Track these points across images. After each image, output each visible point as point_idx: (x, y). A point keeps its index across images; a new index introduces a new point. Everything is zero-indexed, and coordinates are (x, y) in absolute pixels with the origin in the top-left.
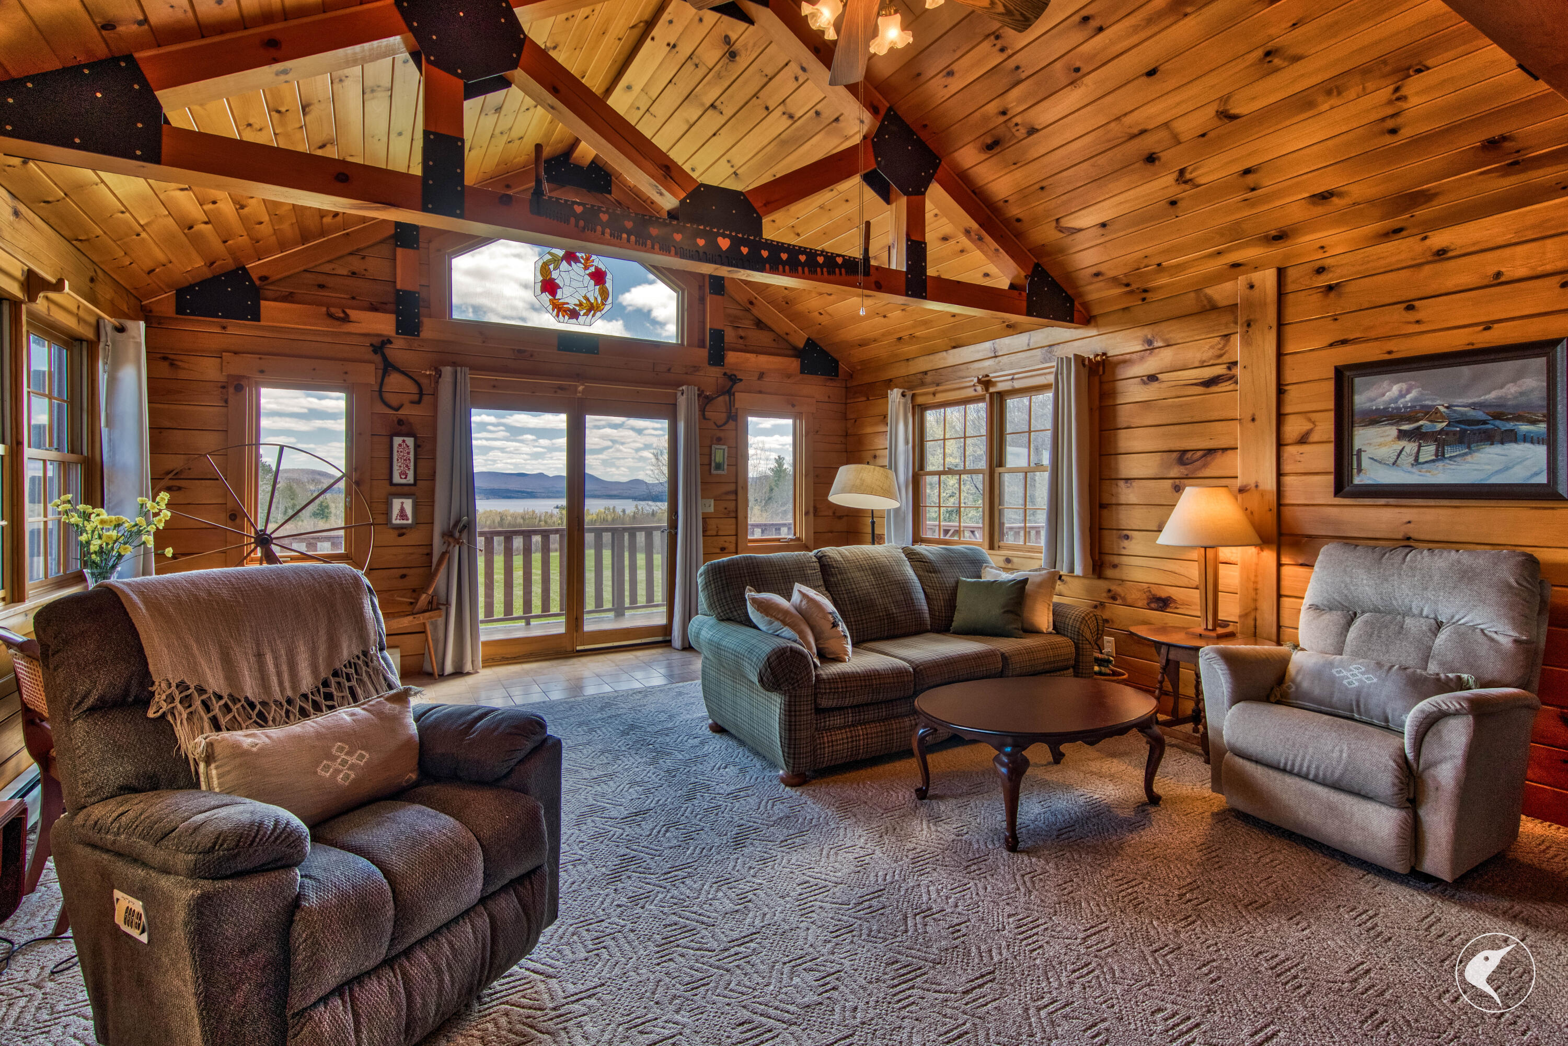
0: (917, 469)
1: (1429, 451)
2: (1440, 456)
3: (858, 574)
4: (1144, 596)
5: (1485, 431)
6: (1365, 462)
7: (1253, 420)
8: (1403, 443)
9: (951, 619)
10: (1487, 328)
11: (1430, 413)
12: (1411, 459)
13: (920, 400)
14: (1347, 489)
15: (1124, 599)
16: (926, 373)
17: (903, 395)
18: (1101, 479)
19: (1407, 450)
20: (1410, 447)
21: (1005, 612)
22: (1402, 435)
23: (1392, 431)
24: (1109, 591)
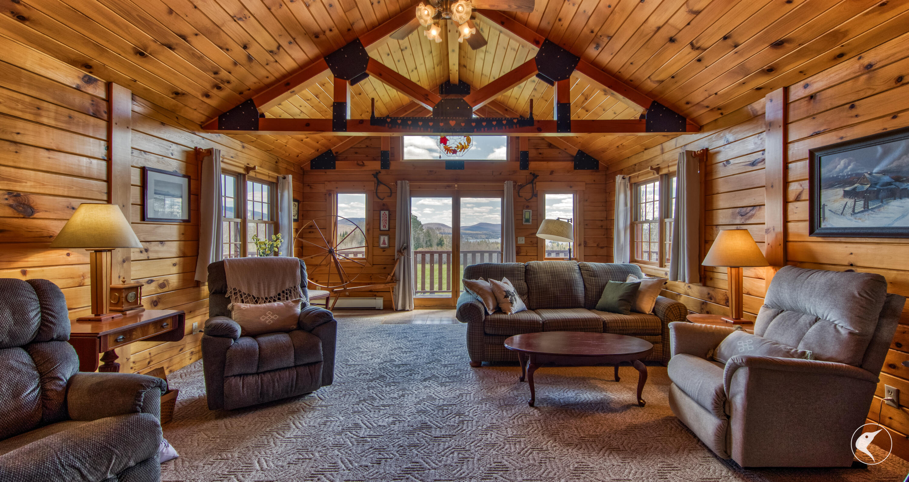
0: (633, 220)
1: (860, 204)
2: (866, 208)
3: (543, 275)
4: (724, 298)
5: (891, 190)
6: (827, 213)
7: (772, 186)
8: (847, 200)
9: (597, 302)
10: (895, 117)
11: (859, 178)
12: (850, 211)
13: (633, 181)
14: (817, 231)
15: (715, 300)
16: (635, 165)
17: (623, 178)
18: (705, 225)
19: (849, 204)
20: (850, 202)
21: (620, 300)
22: (847, 194)
23: (840, 192)
24: (709, 294)
